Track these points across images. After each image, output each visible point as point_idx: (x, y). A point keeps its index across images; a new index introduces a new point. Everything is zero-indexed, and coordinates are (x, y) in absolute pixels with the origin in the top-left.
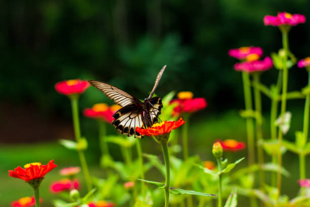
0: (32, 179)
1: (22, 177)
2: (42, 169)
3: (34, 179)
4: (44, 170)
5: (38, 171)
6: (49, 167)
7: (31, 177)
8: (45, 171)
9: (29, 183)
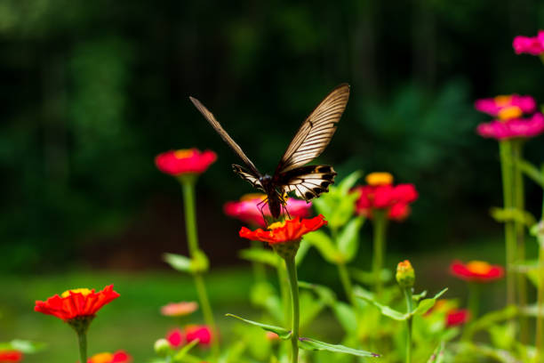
0: (72, 318)
1: (56, 313)
2: (90, 300)
3: (77, 316)
4: (93, 303)
5: (83, 304)
6: (101, 297)
7: (71, 314)
8: (96, 305)
9: (70, 323)
